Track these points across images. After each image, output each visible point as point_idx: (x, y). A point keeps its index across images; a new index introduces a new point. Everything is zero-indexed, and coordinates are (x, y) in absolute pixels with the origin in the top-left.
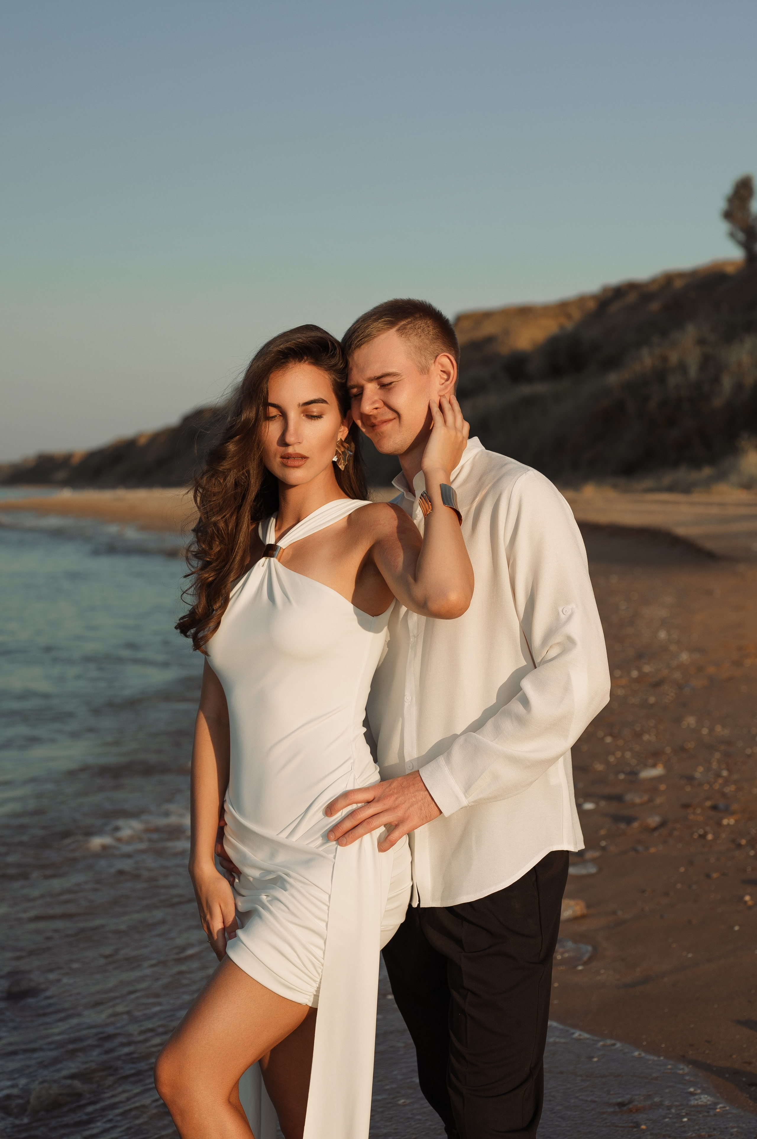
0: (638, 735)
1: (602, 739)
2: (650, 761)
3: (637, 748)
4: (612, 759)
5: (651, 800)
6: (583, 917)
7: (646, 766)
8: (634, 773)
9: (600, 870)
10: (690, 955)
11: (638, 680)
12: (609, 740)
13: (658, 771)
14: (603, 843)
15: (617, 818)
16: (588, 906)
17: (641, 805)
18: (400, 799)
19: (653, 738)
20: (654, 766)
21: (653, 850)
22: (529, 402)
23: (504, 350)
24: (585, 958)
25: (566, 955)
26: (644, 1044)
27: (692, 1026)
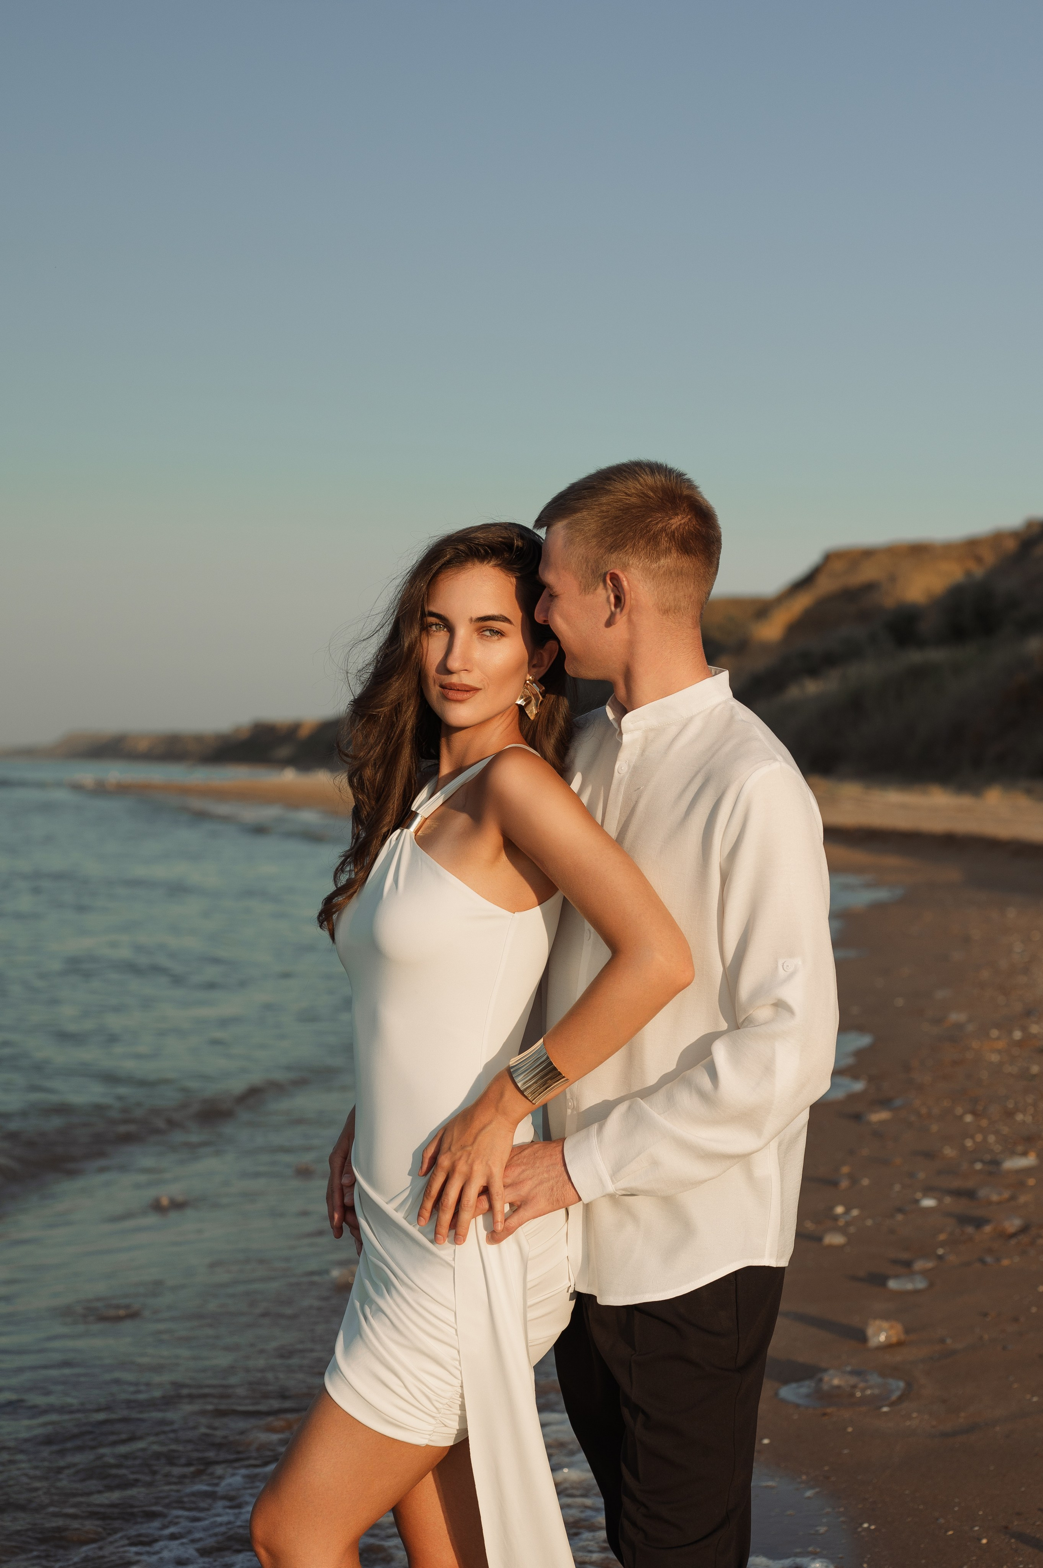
0: (1009, 1114)
1: (961, 1117)
2: (1020, 1148)
3: (1005, 1130)
4: (969, 1143)
5: (1013, 1198)
6: (900, 1344)
7: (1013, 1153)
8: (996, 1163)
9: (931, 1285)
10: (1035, 1399)
11: (1020, 1044)
12: (969, 1118)
13: (1029, 1161)
14: (940, 1251)
15: (963, 1220)
16: (907, 1331)
17: (999, 1203)
18: (528, 1172)
19: (1029, 1119)
20: (1025, 1154)
21: (1005, 1262)
22: (918, 673)
23: (889, 602)
24: (894, 1396)
25: (869, 1392)
26: (956, 1509)
27: (1023, 1489)
